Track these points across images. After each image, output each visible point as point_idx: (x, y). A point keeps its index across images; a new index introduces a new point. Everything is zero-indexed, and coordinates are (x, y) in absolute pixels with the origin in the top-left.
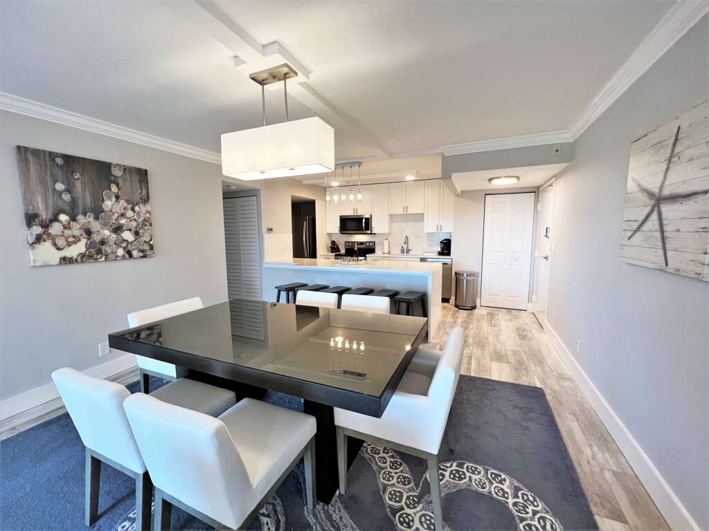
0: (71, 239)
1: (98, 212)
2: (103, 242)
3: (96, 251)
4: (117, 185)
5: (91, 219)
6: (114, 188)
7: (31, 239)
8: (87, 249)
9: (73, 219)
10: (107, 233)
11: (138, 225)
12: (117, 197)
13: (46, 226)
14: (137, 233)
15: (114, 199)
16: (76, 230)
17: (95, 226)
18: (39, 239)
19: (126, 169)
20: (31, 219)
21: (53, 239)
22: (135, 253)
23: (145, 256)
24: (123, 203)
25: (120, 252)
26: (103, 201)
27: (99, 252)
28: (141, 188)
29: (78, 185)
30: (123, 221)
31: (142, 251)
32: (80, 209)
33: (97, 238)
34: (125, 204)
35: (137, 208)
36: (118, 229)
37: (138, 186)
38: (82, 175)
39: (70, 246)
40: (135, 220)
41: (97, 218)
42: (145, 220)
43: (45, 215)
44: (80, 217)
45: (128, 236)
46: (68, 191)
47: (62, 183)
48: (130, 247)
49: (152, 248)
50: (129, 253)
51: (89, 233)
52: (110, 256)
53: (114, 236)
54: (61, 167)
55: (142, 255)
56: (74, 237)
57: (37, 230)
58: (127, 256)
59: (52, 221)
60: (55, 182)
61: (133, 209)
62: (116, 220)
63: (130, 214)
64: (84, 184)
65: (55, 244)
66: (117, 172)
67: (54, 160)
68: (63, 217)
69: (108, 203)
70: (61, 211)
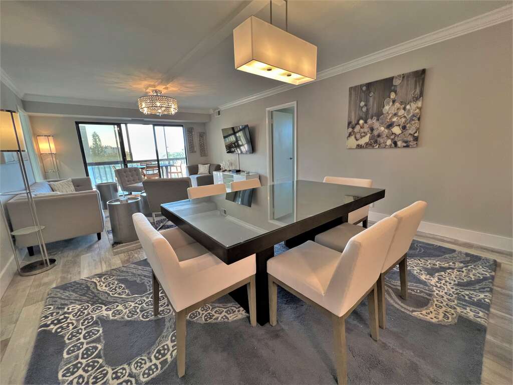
0: (363, 134)
1: (379, 115)
2: (379, 136)
3: (375, 141)
4: (395, 92)
5: (374, 121)
6: (393, 95)
7: (347, 135)
8: (370, 140)
9: (366, 122)
10: (382, 129)
11: (406, 121)
12: (394, 102)
13: (353, 128)
14: (404, 128)
15: (391, 103)
16: (366, 129)
17: (376, 124)
18: (350, 135)
19: (404, 76)
20: (349, 123)
21: (355, 134)
22: (399, 143)
23: (407, 146)
24: (397, 105)
25: (389, 142)
26: (384, 107)
28: (415, 88)
29: (371, 100)
30: (395, 119)
31: (406, 142)
32: (370, 115)
33: (376, 133)
34: (399, 105)
35: (408, 107)
37: (413, 86)
38: (374, 93)
39: (361, 138)
40: (405, 117)
41: (378, 120)
42: (414, 116)
43: (354, 122)
44: (369, 121)
45: (396, 130)
46: (366, 105)
47: (364, 101)
48: (396, 139)
49: (416, 139)
50: (395, 144)
51: (372, 129)
52: (381, 145)
53: (386, 131)
54: (364, 92)
55: (405, 145)
56: (364, 133)
58: (393, 145)
59: (356, 125)
60: (361, 102)
61: (404, 109)
62: (390, 119)
63: (401, 112)
64: (374, 98)
65: (355, 137)
66: (397, 82)
67: (362, 89)
68: (361, 122)
69: (387, 108)
70: (361, 118)
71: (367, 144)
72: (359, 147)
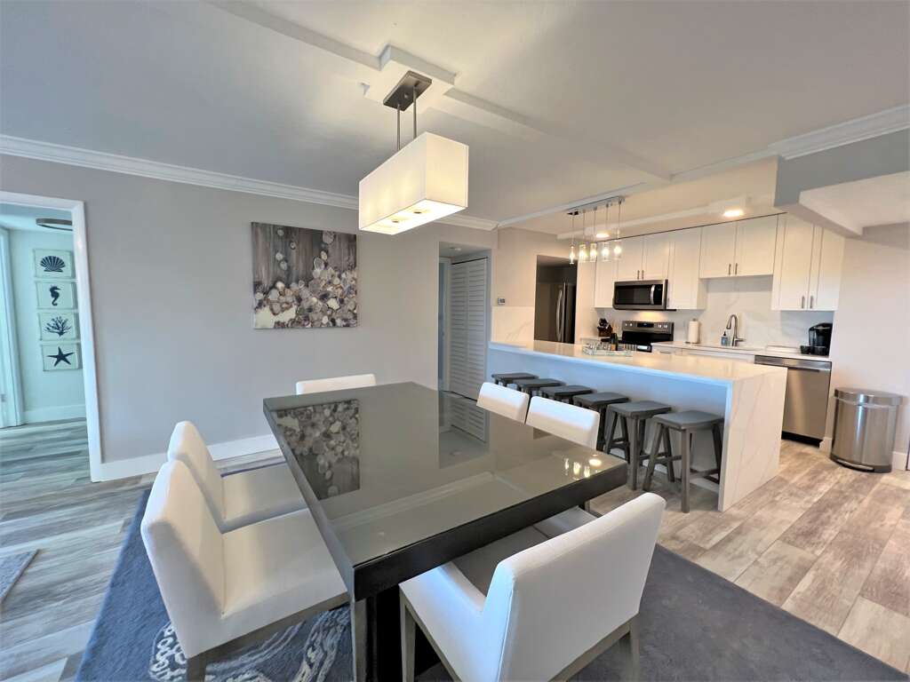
0: (284, 306)
1: (308, 279)
2: (310, 310)
3: (304, 318)
4: (327, 252)
5: (302, 287)
6: (324, 256)
7: (255, 305)
8: (297, 314)
9: (288, 286)
10: (315, 300)
11: (343, 293)
12: (326, 265)
13: (266, 293)
14: (342, 301)
15: (323, 266)
16: (289, 298)
17: (305, 293)
18: (260, 305)
19: (335, 235)
20: (258, 284)
21: (271, 303)
22: (339, 322)
23: (348, 326)
24: (330, 270)
25: (325, 320)
26: (313, 268)
27: (307, 318)
28: (349, 254)
29: (294, 254)
30: (330, 289)
31: (346, 320)
32: (294, 278)
33: (305, 305)
34: (333, 272)
35: (343, 276)
36: (324, 297)
37: (347, 251)
38: (298, 245)
39: (283, 311)
40: (341, 288)
41: (307, 286)
42: (350, 287)
43: (266, 283)
44: (293, 285)
45: (333, 303)
46: (286, 260)
47: (281, 253)
48: (334, 316)
50: (333, 321)
51: (299, 300)
52: (315, 324)
53: (320, 303)
54: (281, 238)
55: (345, 324)
56: (287, 303)
57: (260, 296)
58: (331, 324)
59: (271, 288)
60: (276, 252)
61: (340, 277)
62: (324, 287)
63: (336, 281)
64: (298, 253)
65: (272, 310)
66: (327, 239)
67: (277, 233)
68: (280, 285)
69: (318, 271)
70: (279, 279)
71: (293, 321)
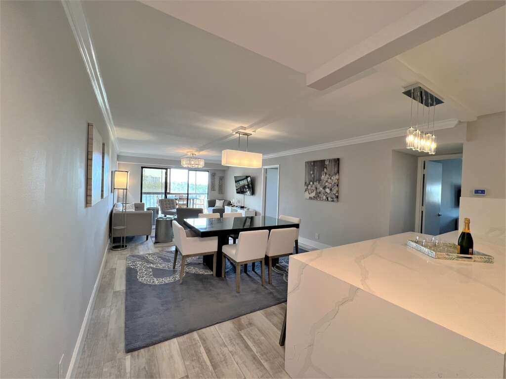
0: (312, 191)
1: (319, 180)
2: (320, 193)
3: (317, 197)
4: (326, 168)
5: (317, 183)
6: (325, 170)
7: (305, 190)
8: (316, 194)
9: (313, 183)
10: (321, 189)
11: (332, 186)
12: (326, 174)
13: (307, 186)
14: (331, 190)
16: (314, 188)
17: (318, 186)
19: (330, 160)
20: (306, 183)
21: (308, 190)
22: (329, 199)
23: (333, 201)
24: (327, 175)
25: (324, 197)
29: (316, 170)
30: (327, 184)
31: (332, 198)
32: (315, 180)
33: (318, 191)
35: (332, 178)
36: (325, 188)
38: (317, 167)
39: (312, 193)
40: (331, 183)
41: (319, 183)
42: (335, 183)
43: (308, 183)
44: (315, 183)
45: (328, 190)
46: (313, 173)
47: (312, 171)
48: (328, 196)
49: (337, 197)
50: (327, 199)
51: (316, 188)
52: (321, 199)
53: (323, 190)
54: (312, 165)
57: (306, 187)
59: (309, 185)
60: (310, 171)
61: (331, 179)
62: (325, 183)
63: (329, 180)
64: (317, 170)
65: (309, 192)
66: (327, 163)
68: (311, 183)
69: (323, 177)
70: (311, 181)
71: (314, 197)
72: (310, 198)
